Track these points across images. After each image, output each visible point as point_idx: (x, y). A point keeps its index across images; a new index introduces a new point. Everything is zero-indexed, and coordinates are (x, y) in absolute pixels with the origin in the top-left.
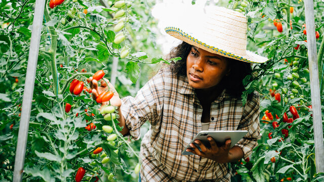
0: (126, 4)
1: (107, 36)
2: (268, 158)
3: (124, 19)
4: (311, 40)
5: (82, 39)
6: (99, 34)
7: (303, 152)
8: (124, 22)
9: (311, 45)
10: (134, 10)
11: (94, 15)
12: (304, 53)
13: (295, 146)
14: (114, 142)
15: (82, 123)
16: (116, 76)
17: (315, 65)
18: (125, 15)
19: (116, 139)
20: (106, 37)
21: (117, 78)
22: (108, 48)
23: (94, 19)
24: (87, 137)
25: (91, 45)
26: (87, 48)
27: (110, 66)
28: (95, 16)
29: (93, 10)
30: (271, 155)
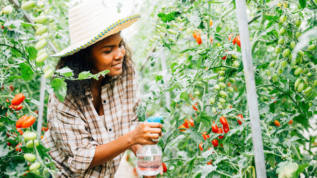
0: (48, 19)
1: (29, 52)
2: (205, 172)
3: (46, 35)
4: (246, 50)
5: (6, 57)
6: (20, 52)
7: (241, 165)
8: (46, 39)
9: (246, 55)
10: (59, 26)
11: (12, 30)
12: (230, 62)
13: (230, 158)
14: (38, 171)
15: (3, 151)
16: (45, 89)
17: (252, 75)
18: (48, 31)
19: (40, 168)
20: (28, 54)
21: (46, 91)
22: (31, 66)
23: (11, 35)
24: (11, 167)
25: (17, 62)
26: (12, 66)
27: (39, 79)
28: (13, 32)
29: (10, 25)
30: (208, 170)
